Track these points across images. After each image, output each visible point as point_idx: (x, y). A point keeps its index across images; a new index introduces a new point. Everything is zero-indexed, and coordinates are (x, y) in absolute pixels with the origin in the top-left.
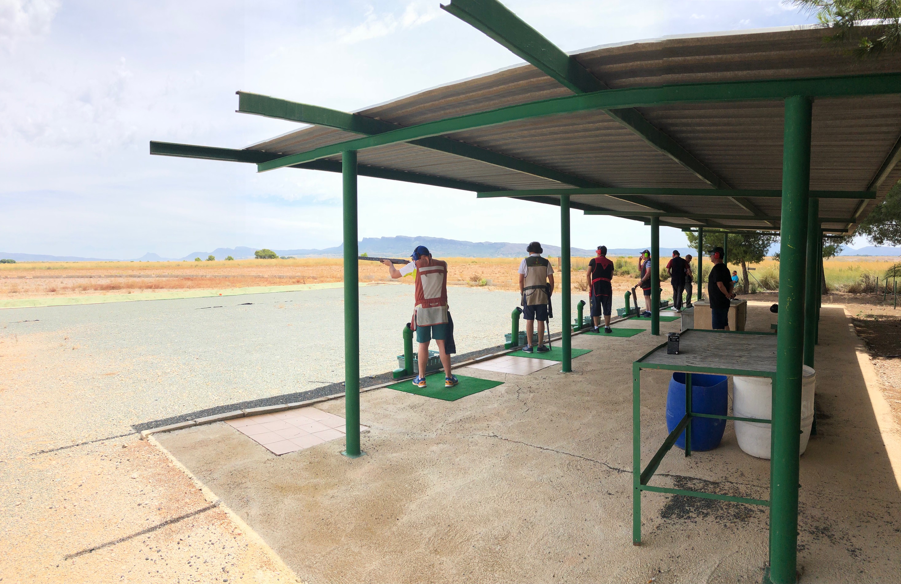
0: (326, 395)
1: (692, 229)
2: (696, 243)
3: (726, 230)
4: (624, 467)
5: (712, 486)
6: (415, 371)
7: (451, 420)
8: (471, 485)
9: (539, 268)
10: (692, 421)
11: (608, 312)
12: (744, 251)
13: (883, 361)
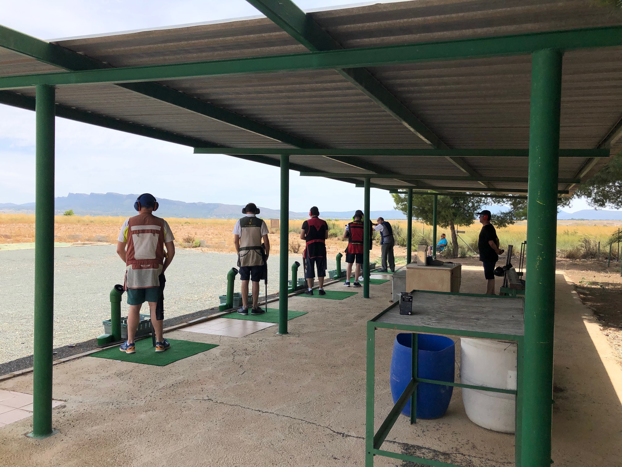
0: (11, 371)
1: (399, 190)
2: (402, 206)
3: (434, 192)
4: (348, 431)
5: (443, 457)
6: (122, 337)
7: (161, 385)
8: (183, 452)
9: (253, 229)
10: (418, 387)
11: (322, 274)
12: (453, 213)
13: (616, 332)
